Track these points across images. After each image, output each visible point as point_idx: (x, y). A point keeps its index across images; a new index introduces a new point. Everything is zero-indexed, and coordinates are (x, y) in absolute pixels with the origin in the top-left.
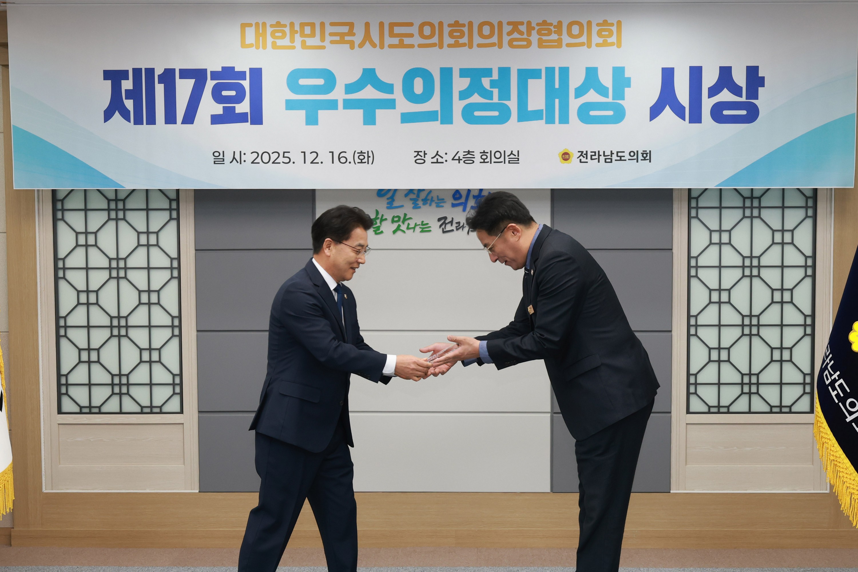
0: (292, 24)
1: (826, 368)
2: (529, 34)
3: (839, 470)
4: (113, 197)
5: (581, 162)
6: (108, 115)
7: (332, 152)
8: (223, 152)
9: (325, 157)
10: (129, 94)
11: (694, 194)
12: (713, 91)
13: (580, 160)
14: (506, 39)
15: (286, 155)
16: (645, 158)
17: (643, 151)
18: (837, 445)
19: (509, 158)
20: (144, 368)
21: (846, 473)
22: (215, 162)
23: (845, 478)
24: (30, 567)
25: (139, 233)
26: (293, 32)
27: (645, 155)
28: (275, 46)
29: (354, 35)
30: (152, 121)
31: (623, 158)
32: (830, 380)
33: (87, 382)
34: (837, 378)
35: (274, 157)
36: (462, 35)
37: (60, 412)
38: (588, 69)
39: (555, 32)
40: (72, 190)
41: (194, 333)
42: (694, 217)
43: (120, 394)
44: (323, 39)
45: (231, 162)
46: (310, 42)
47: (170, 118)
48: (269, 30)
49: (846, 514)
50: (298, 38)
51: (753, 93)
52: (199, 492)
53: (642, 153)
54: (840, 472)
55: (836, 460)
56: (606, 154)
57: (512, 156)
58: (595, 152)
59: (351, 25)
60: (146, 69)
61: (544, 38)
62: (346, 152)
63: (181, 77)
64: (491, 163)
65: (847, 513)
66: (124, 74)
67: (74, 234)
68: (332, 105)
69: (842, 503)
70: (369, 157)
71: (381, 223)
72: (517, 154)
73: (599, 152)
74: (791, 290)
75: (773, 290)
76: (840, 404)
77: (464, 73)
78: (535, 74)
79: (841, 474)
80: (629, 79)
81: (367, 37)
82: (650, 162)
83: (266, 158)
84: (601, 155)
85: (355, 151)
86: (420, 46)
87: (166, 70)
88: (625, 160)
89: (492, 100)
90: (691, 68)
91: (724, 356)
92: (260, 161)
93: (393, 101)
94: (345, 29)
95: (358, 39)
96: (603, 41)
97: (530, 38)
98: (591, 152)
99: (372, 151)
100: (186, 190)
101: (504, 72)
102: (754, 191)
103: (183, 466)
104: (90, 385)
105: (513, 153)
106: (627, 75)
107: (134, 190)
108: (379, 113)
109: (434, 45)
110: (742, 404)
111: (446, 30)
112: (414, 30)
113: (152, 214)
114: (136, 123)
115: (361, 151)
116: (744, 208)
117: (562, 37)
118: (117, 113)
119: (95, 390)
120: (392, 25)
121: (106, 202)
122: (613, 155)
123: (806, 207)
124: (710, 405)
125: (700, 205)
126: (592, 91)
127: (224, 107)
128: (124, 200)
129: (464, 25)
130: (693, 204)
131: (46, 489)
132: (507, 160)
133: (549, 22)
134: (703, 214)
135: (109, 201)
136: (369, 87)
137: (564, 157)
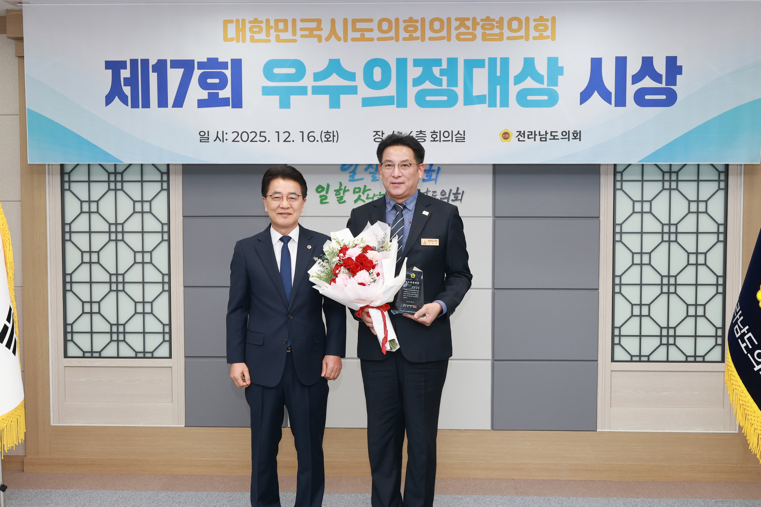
0: (268, 21)
1: (736, 323)
2: (474, 29)
3: (747, 413)
4: (113, 171)
5: (519, 140)
6: (109, 100)
8: (208, 132)
9: (296, 136)
10: (127, 82)
11: (619, 169)
12: (637, 78)
13: (519, 139)
14: (454, 33)
15: (262, 134)
16: (575, 137)
17: (574, 131)
19: (456, 137)
20: (138, 319)
21: (754, 416)
22: (201, 140)
23: (753, 421)
24: (40, 490)
25: (134, 202)
26: (269, 28)
27: (575, 135)
28: (253, 40)
29: (321, 29)
30: (146, 104)
31: (556, 137)
32: (739, 334)
33: (89, 330)
34: (746, 332)
35: (252, 136)
36: (416, 30)
37: (66, 356)
38: (525, 59)
39: (497, 27)
40: (78, 165)
41: (181, 289)
42: (619, 189)
43: (118, 341)
44: (294, 34)
45: (215, 141)
46: (283, 36)
47: (163, 103)
48: (248, 26)
49: (753, 452)
50: (273, 33)
51: (672, 80)
52: (185, 426)
53: (572, 133)
54: (748, 415)
55: (745, 404)
56: (541, 134)
57: (459, 135)
58: (532, 132)
59: (319, 21)
60: (141, 60)
61: (488, 32)
62: (314, 132)
63: (172, 67)
64: (440, 141)
65: (755, 451)
66: (122, 65)
67: (79, 202)
68: (302, 91)
69: (750, 443)
70: (334, 136)
71: (344, 193)
72: (463, 134)
73: (535, 132)
74: (705, 254)
75: (689, 254)
76: (749, 355)
77: (417, 63)
78: (479, 63)
79: (750, 418)
80: (562, 68)
81: (333, 31)
82: (580, 140)
83: (245, 137)
84: (537, 135)
85: (322, 131)
86: (379, 39)
87: (159, 61)
88: (558, 139)
89: (442, 86)
90: (617, 58)
91: (645, 311)
92: (240, 140)
93: (356, 87)
94: (314, 25)
95: (325, 33)
96: (540, 34)
97: (475, 32)
98: (528, 132)
99: (337, 131)
100: (176, 164)
101: (453, 62)
102: (672, 166)
103: (171, 404)
104: (92, 333)
105: (460, 132)
106: (560, 65)
107: (131, 165)
108: (343, 98)
109: (391, 38)
110: (661, 354)
111: (402, 25)
112: (374, 25)
113: (145, 185)
114: (133, 107)
115: (328, 131)
116: (663, 181)
117: (503, 31)
118: (117, 98)
119: (96, 338)
120: (355, 21)
121: (106, 174)
122: (547, 134)
123: (719, 181)
124: (632, 354)
125: (624, 178)
126: (529, 78)
127: (209, 93)
128: (122, 173)
129: (417, 21)
130: (618, 177)
131: (54, 423)
132: (454, 139)
133: (491, 17)
134: (626, 186)
135: (109, 174)
136: (334, 76)
137: (505, 136)
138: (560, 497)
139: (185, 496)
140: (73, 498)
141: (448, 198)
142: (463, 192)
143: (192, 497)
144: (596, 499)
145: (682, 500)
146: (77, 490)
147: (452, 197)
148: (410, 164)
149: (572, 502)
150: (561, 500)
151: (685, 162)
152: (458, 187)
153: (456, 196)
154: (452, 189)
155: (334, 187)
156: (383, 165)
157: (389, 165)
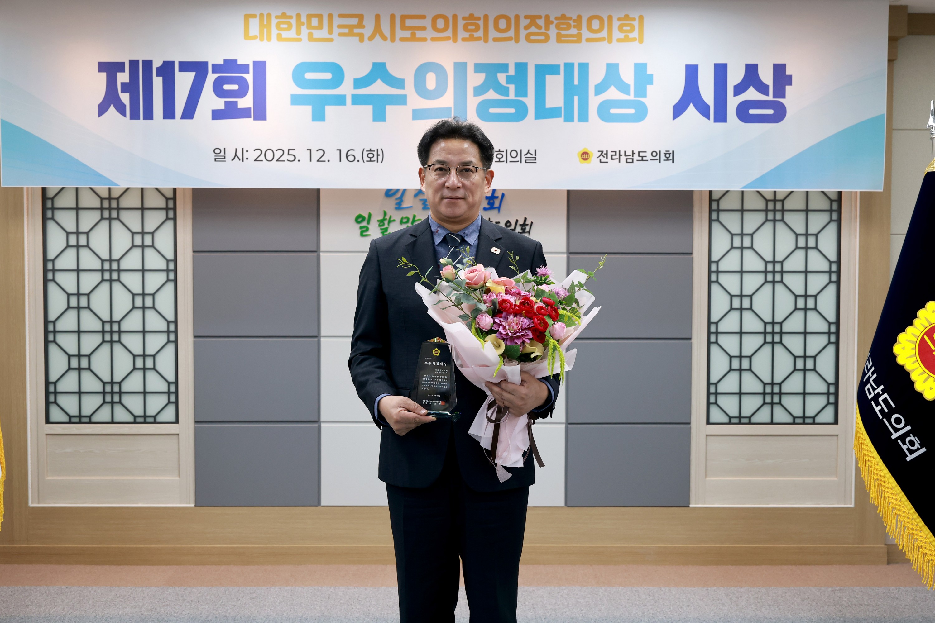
0: (298, 16)
1: (868, 381)
2: (547, 28)
3: (883, 490)
4: (107, 196)
5: (601, 162)
6: (102, 109)
7: (340, 150)
8: (225, 149)
9: (332, 154)
10: (125, 87)
11: (715, 197)
12: (739, 89)
13: (600, 160)
14: (523, 33)
15: (291, 152)
16: (668, 158)
17: (666, 151)
18: (881, 463)
19: (526, 158)
20: (138, 376)
21: (892, 493)
22: (215, 159)
23: (890, 499)
24: (16, 587)
25: (133, 233)
26: (299, 24)
27: (667, 155)
28: (280, 38)
29: (363, 27)
30: (149, 115)
31: (644, 158)
32: (872, 395)
33: (77, 390)
34: (881, 393)
35: (278, 154)
36: (477, 29)
37: (48, 421)
38: (609, 66)
39: (574, 27)
40: (63, 188)
41: (191, 339)
42: (714, 220)
43: (112, 403)
44: (330, 31)
45: (232, 160)
46: (317, 34)
47: (169, 113)
48: (274, 21)
49: (891, 536)
50: (305, 30)
51: (780, 92)
52: (195, 506)
53: (664, 153)
54: (885, 493)
55: (880, 479)
56: (627, 154)
57: (529, 155)
58: (616, 152)
59: (361, 17)
60: (143, 61)
61: (563, 32)
62: (354, 150)
63: (181, 70)
64: (507, 162)
65: (893, 535)
66: (120, 67)
67: (65, 234)
68: (340, 100)
69: (887, 525)
70: (378, 155)
71: (389, 224)
72: (533, 153)
73: (620, 151)
74: (815, 297)
75: (796, 296)
76: (885, 420)
77: (479, 68)
78: (553, 69)
79: (886, 495)
80: (651, 76)
81: (378, 29)
82: (673, 162)
83: (269, 155)
84: (622, 155)
85: (364, 149)
86: (433, 39)
87: (165, 62)
88: (647, 160)
89: (508, 96)
90: (716, 66)
91: (745, 364)
92: (264, 159)
93: (405, 96)
94: (355, 21)
95: (368, 31)
96: (625, 36)
97: (548, 32)
98: (612, 152)
99: (382, 149)
100: (184, 188)
101: (521, 67)
102: (777, 194)
103: (178, 478)
104: (80, 393)
105: (530, 152)
106: (649, 72)
107: (128, 189)
108: (389, 109)
109: (447, 39)
110: (764, 415)
111: (461, 23)
112: (427, 23)
113: (147, 213)
114: (132, 118)
115: (370, 149)
116: (766, 211)
117: (581, 32)
118: (112, 106)
119: (85, 399)
120: (404, 18)
121: (99, 200)
122: (634, 155)
123: (831, 211)
124: (731, 415)
125: (721, 207)
126: (612, 88)
127: (225, 102)
128: (118, 199)
129: (479, 19)
130: (714, 206)
131: (32, 503)
132: (524, 159)
133: (568, 15)
134: (723, 217)
135: (102, 199)
136: (379, 82)
137: (584, 157)
138: (650, 588)
139: (198, 593)
140: (58, 597)
141: (514, 230)
142: (532, 223)
143: (206, 594)
144: (693, 589)
145: (793, 588)
146: (63, 587)
147: (518, 229)
148: (476, 168)
149: (665, 593)
150: (652, 592)
151: (792, 189)
152: (526, 217)
153: (524, 228)
154: (518, 219)
155: (377, 217)
156: (430, 168)
157: (441, 169)
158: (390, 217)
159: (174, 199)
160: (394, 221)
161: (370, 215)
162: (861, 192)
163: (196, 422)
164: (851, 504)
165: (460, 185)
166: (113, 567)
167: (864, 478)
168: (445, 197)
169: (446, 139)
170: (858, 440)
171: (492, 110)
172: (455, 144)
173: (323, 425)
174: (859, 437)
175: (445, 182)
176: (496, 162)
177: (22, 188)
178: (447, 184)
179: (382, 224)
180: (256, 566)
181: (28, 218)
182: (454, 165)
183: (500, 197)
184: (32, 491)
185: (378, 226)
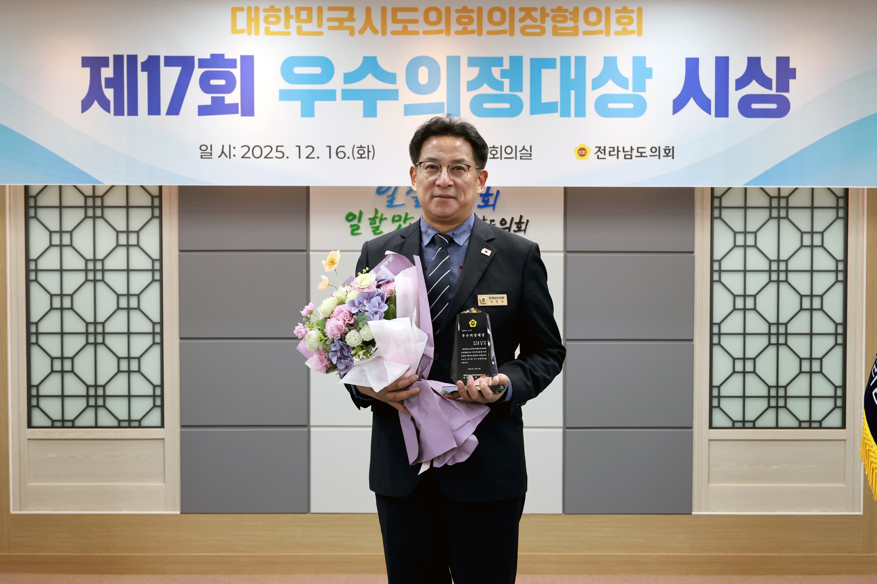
0: (287, 9)
2: (543, 21)
4: (91, 194)
5: (598, 158)
6: (86, 105)
7: (330, 147)
8: (211, 146)
9: (321, 151)
10: (109, 83)
11: (717, 194)
12: (741, 83)
13: (598, 156)
14: (518, 26)
15: (279, 149)
16: (667, 154)
17: (666, 147)
19: (521, 154)
20: (122, 379)
22: (202, 156)
25: (118, 232)
26: (288, 17)
27: (667, 151)
28: (268, 32)
29: (354, 20)
30: (133, 111)
31: (643, 154)
33: (60, 393)
35: (266, 151)
36: (471, 22)
37: (30, 426)
38: (606, 59)
39: (571, 19)
40: (46, 186)
41: (176, 341)
42: (717, 218)
43: (96, 407)
44: (320, 25)
45: (219, 157)
46: (306, 27)
47: (154, 109)
48: (262, 15)
50: (293, 23)
51: (783, 86)
52: (181, 513)
53: (664, 149)
56: (625, 150)
57: (524, 152)
58: (614, 148)
59: (351, 10)
60: (128, 56)
61: (560, 25)
62: (344, 147)
63: (166, 65)
64: (501, 159)
66: (103, 62)
67: (48, 233)
68: (330, 95)
70: (369, 152)
71: (380, 222)
72: (529, 150)
73: (618, 147)
74: (821, 296)
75: (802, 296)
77: (472, 62)
78: (550, 63)
80: (651, 69)
81: (368, 22)
82: (673, 158)
83: (257, 152)
84: (620, 151)
85: (354, 146)
86: (426, 33)
87: (150, 57)
88: (646, 157)
89: (503, 90)
90: (718, 59)
91: (749, 366)
92: (251, 156)
93: (396, 91)
94: (344, 14)
95: (358, 24)
96: (623, 28)
97: (544, 25)
98: (610, 148)
99: (373, 146)
100: (170, 186)
101: (517, 61)
102: (781, 190)
103: (163, 484)
104: (63, 396)
105: (525, 148)
106: (648, 65)
107: (112, 186)
108: (381, 104)
109: (440, 32)
110: (769, 419)
111: (454, 16)
112: (419, 15)
113: (132, 211)
114: (116, 114)
115: (361, 146)
116: (770, 208)
117: (578, 24)
118: (96, 102)
119: (68, 402)
120: (395, 11)
121: (83, 198)
122: (633, 151)
123: (837, 208)
124: (735, 419)
125: (724, 204)
126: (610, 82)
127: (212, 98)
128: (102, 197)
129: (472, 11)
130: (716, 203)
131: (14, 510)
132: (519, 155)
133: (564, 8)
134: (726, 214)
135: (86, 197)
136: (370, 77)
137: (581, 153)
141: (509, 228)
142: (528, 221)
147: (514, 227)
148: (468, 166)
151: (796, 185)
152: (522, 215)
153: (519, 226)
154: (513, 217)
155: (368, 215)
156: (420, 165)
157: (432, 167)
158: (382, 215)
159: (160, 197)
160: (386, 219)
161: (361, 213)
162: (868, 189)
163: (182, 426)
164: (860, 512)
165: (451, 183)
166: (97, 576)
167: (871, 487)
168: (435, 196)
169: (438, 136)
170: (865, 447)
171: (486, 106)
172: (447, 141)
173: (312, 429)
174: (866, 444)
175: (435, 181)
176: (490, 158)
177: (4, 186)
178: (438, 182)
179: (373, 222)
180: (244, 575)
181: (10, 217)
182: (446, 162)
183: (495, 193)
184: (13, 498)
185: (369, 224)
